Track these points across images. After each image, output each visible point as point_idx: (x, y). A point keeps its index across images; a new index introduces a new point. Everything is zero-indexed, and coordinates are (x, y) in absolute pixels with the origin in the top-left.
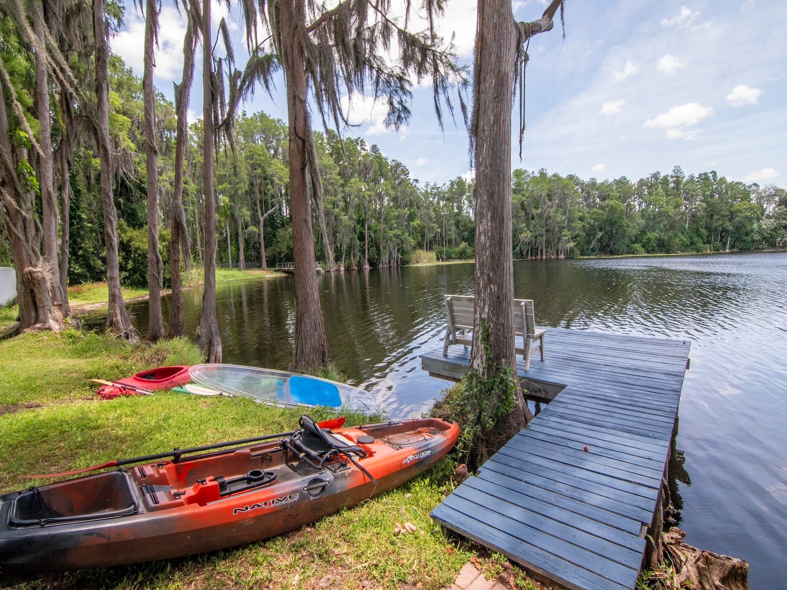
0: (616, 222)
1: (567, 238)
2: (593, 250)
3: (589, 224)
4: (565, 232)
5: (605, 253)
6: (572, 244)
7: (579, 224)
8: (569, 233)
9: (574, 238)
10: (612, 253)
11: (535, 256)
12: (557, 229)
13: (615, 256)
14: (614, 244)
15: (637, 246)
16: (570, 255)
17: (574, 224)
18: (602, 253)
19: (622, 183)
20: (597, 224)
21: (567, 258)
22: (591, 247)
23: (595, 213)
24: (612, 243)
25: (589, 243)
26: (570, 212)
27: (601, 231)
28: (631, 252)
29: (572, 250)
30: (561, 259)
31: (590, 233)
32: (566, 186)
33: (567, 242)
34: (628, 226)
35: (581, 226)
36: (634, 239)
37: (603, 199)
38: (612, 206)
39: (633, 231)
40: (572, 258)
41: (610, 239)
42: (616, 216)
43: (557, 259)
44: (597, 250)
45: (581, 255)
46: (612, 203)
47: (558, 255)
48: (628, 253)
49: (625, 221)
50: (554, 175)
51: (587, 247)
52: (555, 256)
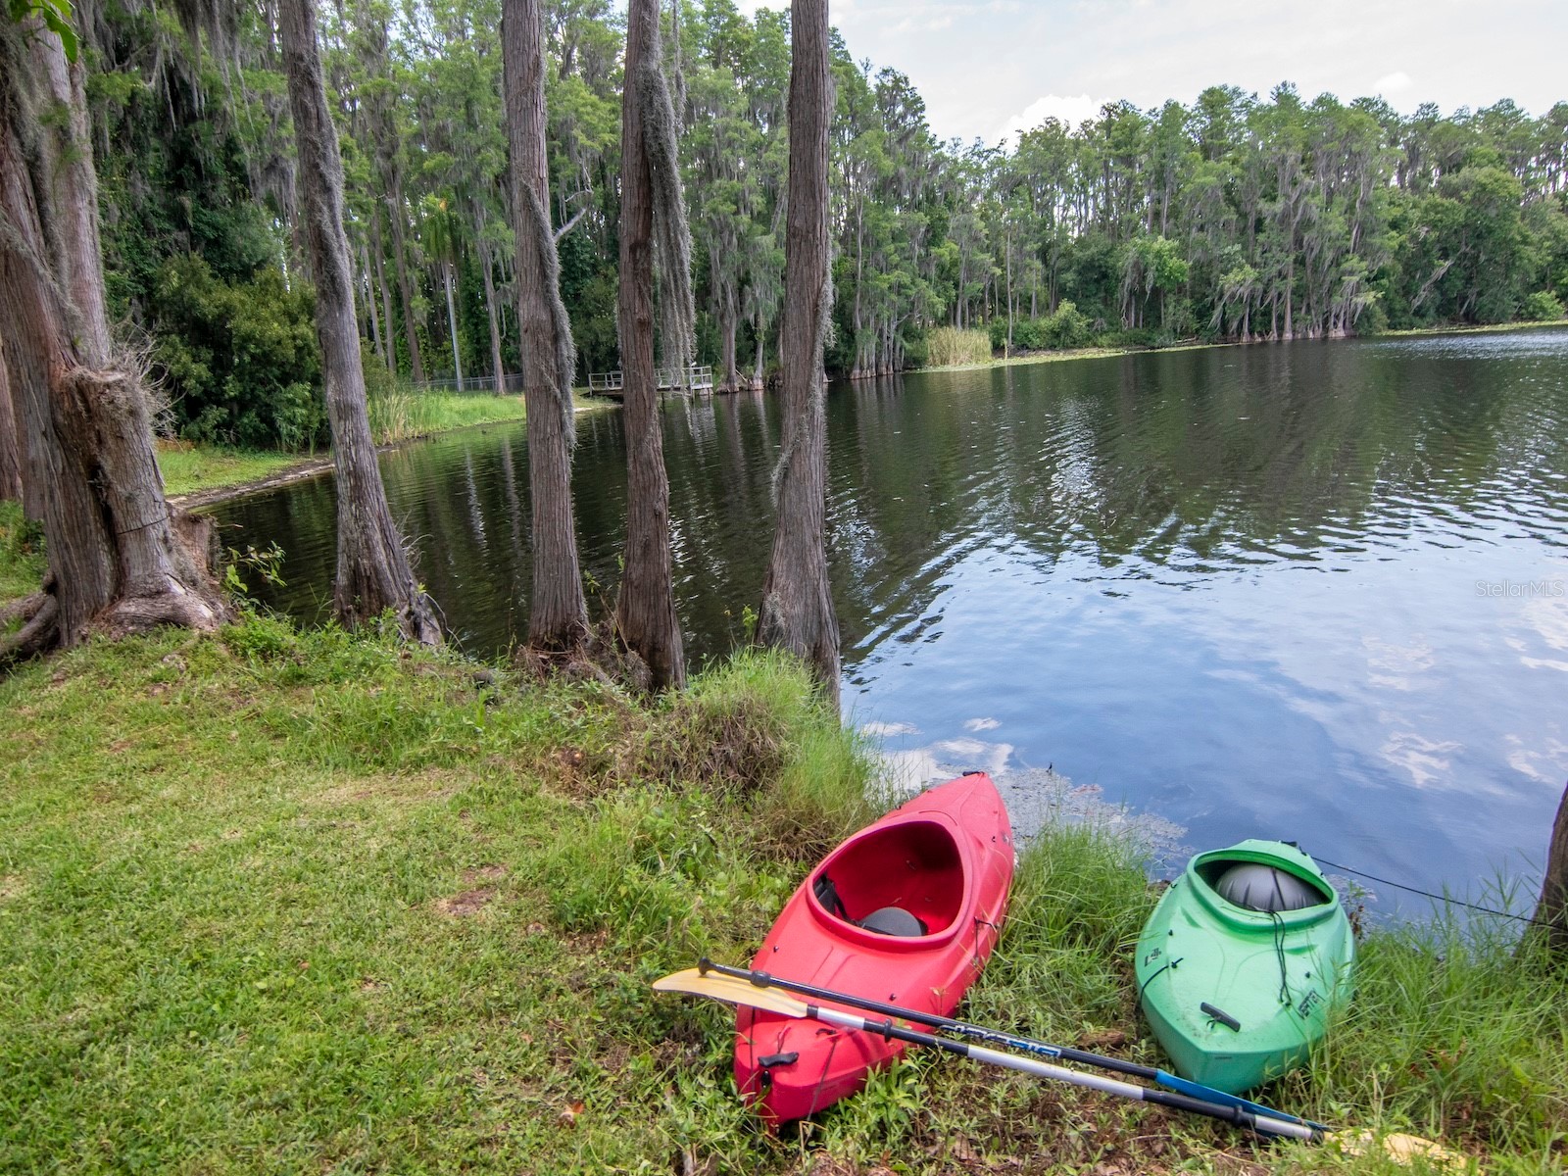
0: (1490, 231)
1: (1355, 279)
2: (1420, 313)
3: (1414, 237)
4: (1353, 262)
5: (1453, 321)
6: (1369, 298)
7: (1394, 239)
8: (1364, 264)
9: (1374, 279)
10: (1471, 319)
11: (1261, 334)
12: (1329, 255)
13: (1486, 328)
14: (1480, 294)
15: (1546, 297)
16: (1360, 325)
17: (1376, 240)
18: (1444, 320)
19: (1502, 116)
20: (1434, 235)
21: (1350, 338)
22: (1417, 303)
23: (1434, 207)
24: (1472, 292)
25: (1408, 291)
26: (1366, 204)
27: (1445, 256)
28: (1527, 313)
29: (1367, 314)
30: (1335, 341)
31: (1414, 263)
32: (1355, 131)
33: (1357, 290)
34: (1525, 241)
35: (1395, 244)
36: (1533, 278)
37: (1451, 165)
38: (1483, 187)
39: (1535, 256)
40: (1368, 337)
41: (1469, 280)
42: (1493, 213)
43: (1325, 339)
44: (1432, 311)
45: (1390, 327)
46: (1481, 174)
47: (1326, 329)
48: (1519, 317)
49: (1518, 227)
50: (1320, 101)
51: (1404, 302)
52: (1319, 332)
